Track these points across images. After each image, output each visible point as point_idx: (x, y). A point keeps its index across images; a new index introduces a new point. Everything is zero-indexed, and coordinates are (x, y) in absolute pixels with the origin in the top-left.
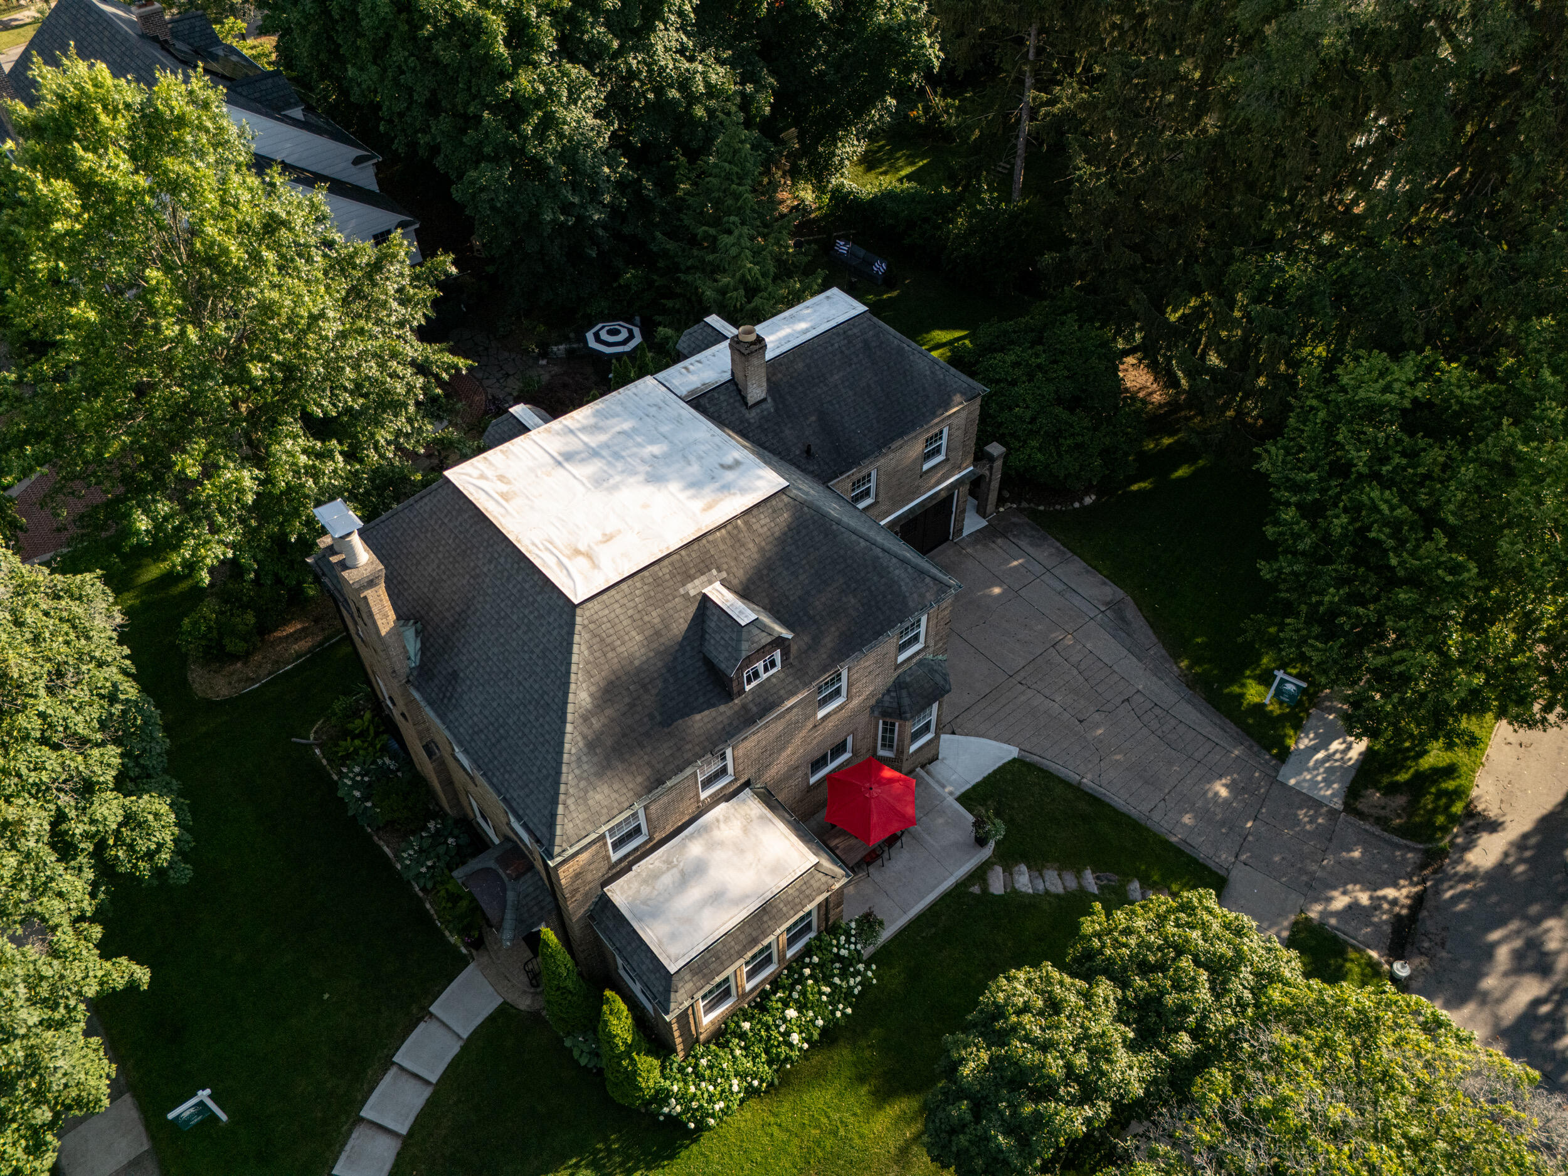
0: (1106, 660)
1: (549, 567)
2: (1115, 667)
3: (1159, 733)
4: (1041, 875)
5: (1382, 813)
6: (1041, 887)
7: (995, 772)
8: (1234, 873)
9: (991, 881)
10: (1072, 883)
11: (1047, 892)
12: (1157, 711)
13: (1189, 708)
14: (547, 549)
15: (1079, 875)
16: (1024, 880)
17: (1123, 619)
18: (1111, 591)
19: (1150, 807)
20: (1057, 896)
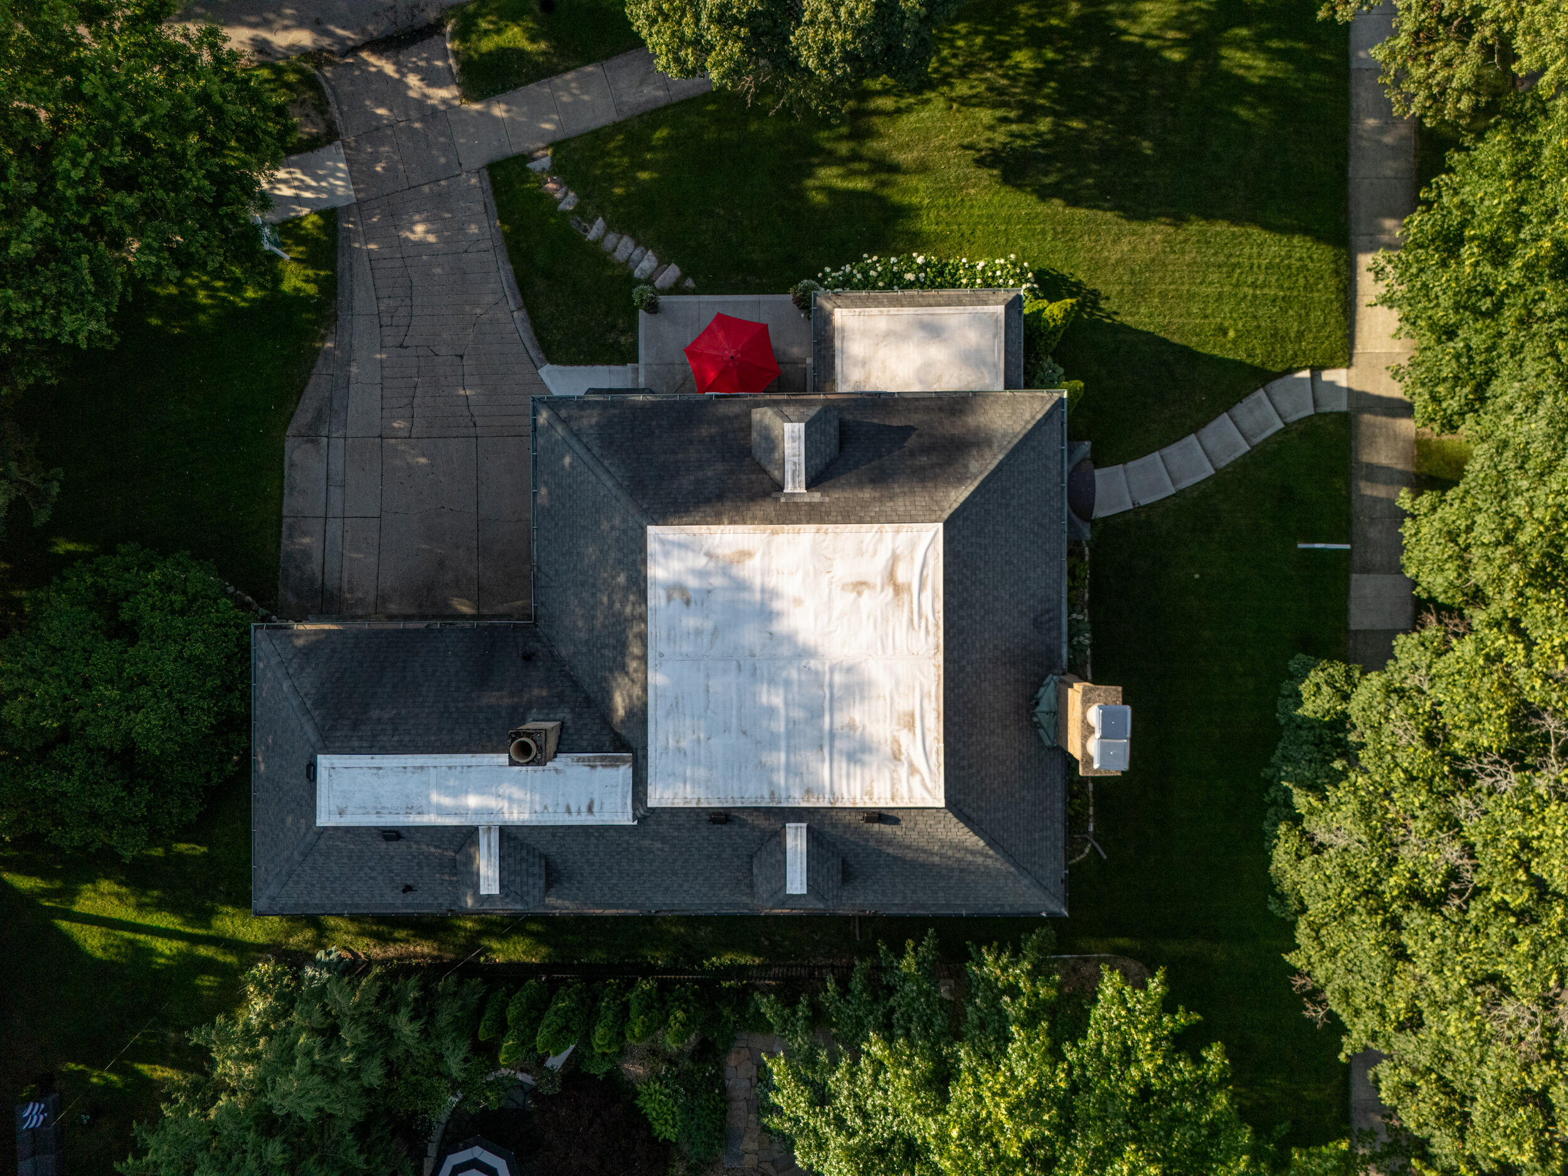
0: (379, 392)
1: (934, 590)
2: (378, 380)
3: (408, 301)
4: (627, 261)
5: (313, 113)
6: (638, 252)
7: (579, 363)
8: (478, 166)
9: (673, 280)
10: (612, 238)
11: (636, 246)
12: (386, 320)
13: (357, 303)
14: (920, 616)
15: (598, 242)
16: (647, 263)
17: (319, 417)
18: (295, 452)
19: (484, 254)
20: (633, 236)
